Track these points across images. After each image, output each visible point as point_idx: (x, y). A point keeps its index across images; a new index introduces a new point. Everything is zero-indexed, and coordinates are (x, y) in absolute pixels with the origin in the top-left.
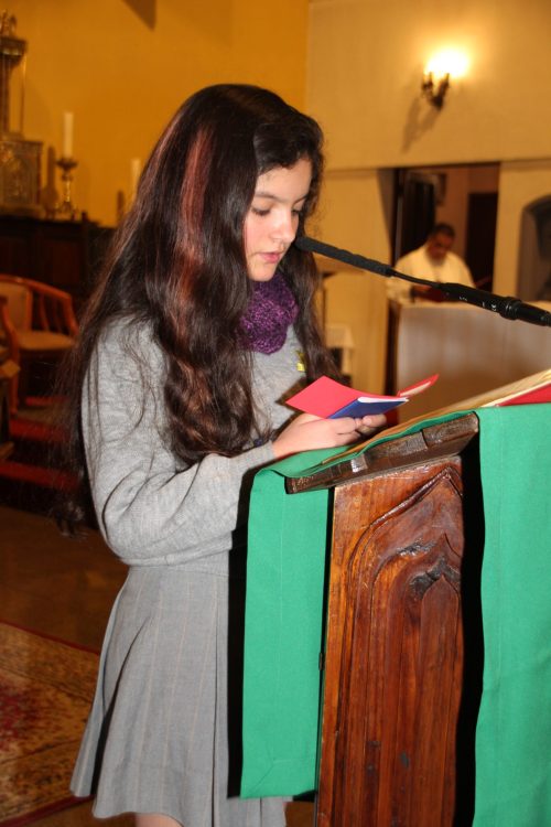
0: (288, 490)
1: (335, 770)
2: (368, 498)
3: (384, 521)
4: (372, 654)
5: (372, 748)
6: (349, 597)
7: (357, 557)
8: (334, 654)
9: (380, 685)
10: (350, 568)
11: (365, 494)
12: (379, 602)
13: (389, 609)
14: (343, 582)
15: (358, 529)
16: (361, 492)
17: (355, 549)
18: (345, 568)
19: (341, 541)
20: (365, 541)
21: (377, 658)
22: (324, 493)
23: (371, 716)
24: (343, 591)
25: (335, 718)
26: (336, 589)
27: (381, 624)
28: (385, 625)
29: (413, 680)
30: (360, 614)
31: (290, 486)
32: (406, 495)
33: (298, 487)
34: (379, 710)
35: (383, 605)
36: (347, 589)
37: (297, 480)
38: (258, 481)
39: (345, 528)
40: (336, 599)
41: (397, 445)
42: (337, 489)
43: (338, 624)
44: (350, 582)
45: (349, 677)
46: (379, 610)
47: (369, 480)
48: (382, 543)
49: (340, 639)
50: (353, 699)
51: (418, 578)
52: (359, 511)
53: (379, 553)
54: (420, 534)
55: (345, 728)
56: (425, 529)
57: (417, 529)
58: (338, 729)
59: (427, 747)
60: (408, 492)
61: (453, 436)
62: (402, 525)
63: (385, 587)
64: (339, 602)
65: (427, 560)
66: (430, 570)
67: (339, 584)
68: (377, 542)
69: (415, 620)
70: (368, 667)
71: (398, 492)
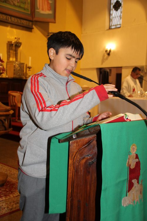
0: (59, 142)
1: (71, 207)
2: (78, 144)
3: (81, 149)
4: (79, 180)
5: (79, 202)
6: (73, 167)
7: (75, 158)
8: (70, 180)
9: (81, 187)
10: (74, 160)
11: (77, 143)
12: (81, 168)
13: (83, 170)
14: (72, 163)
15: (75, 151)
16: (76, 143)
17: (75, 156)
18: (72, 160)
19: (71, 154)
20: (77, 154)
21: (80, 181)
22: (67, 143)
23: (79, 195)
24: (72, 165)
25: (70, 195)
26: (70, 165)
27: (81, 173)
28: (82, 173)
29: (88, 186)
30: (76, 171)
31: (60, 141)
32: (86, 143)
33: (61, 141)
34: (81, 193)
35: (81, 169)
36: (73, 165)
37: (61, 140)
38: (52, 140)
39: (72, 151)
40: (70, 167)
41: (83, 132)
42: (70, 142)
43: (71, 173)
44: (74, 163)
45: (74, 186)
46: (80, 170)
47: (78, 140)
48: (81, 154)
49: (71, 177)
50: (75, 191)
51: (89, 163)
52: (75, 147)
53: (81, 157)
54: (90, 152)
55: (73, 197)
56: (91, 151)
57: (89, 151)
58: (71, 197)
59: (92, 202)
60: (87, 143)
61: (96, 130)
62: (86, 150)
63: (82, 165)
64: (71, 168)
65: (92, 158)
66: (92, 160)
67: (71, 164)
68: (80, 154)
69: (89, 172)
70: (78, 183)
71: (85, 143)
